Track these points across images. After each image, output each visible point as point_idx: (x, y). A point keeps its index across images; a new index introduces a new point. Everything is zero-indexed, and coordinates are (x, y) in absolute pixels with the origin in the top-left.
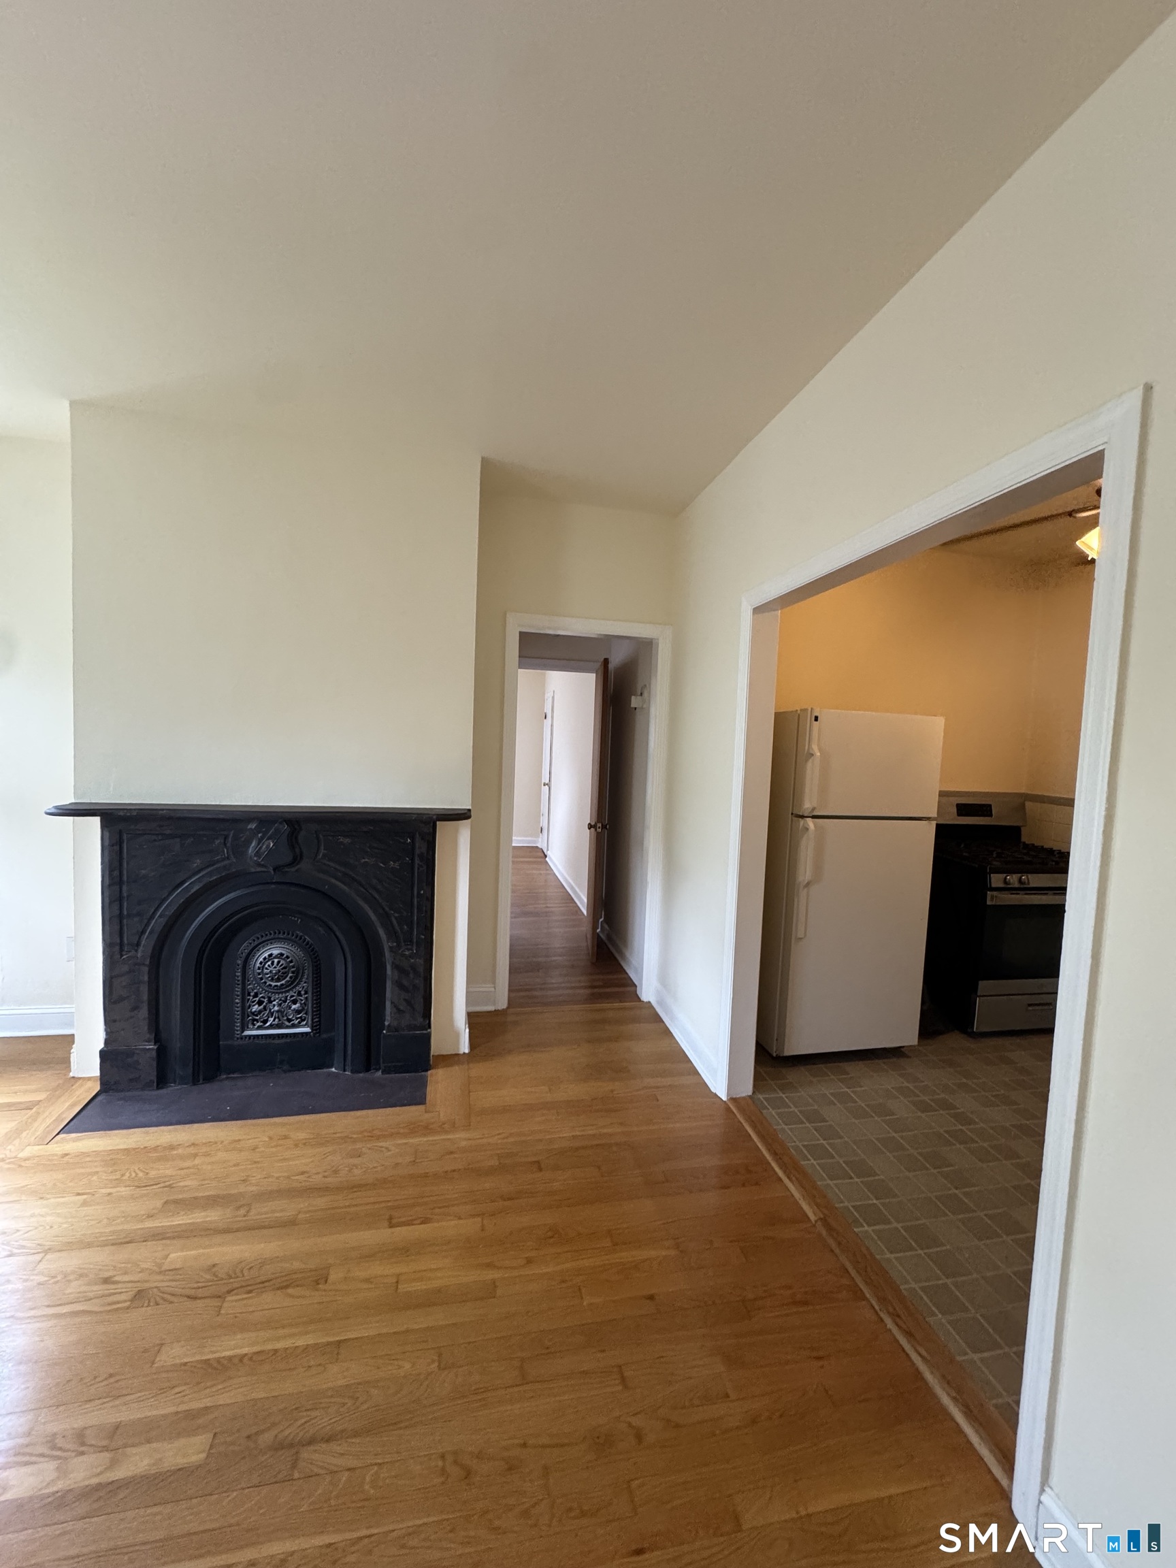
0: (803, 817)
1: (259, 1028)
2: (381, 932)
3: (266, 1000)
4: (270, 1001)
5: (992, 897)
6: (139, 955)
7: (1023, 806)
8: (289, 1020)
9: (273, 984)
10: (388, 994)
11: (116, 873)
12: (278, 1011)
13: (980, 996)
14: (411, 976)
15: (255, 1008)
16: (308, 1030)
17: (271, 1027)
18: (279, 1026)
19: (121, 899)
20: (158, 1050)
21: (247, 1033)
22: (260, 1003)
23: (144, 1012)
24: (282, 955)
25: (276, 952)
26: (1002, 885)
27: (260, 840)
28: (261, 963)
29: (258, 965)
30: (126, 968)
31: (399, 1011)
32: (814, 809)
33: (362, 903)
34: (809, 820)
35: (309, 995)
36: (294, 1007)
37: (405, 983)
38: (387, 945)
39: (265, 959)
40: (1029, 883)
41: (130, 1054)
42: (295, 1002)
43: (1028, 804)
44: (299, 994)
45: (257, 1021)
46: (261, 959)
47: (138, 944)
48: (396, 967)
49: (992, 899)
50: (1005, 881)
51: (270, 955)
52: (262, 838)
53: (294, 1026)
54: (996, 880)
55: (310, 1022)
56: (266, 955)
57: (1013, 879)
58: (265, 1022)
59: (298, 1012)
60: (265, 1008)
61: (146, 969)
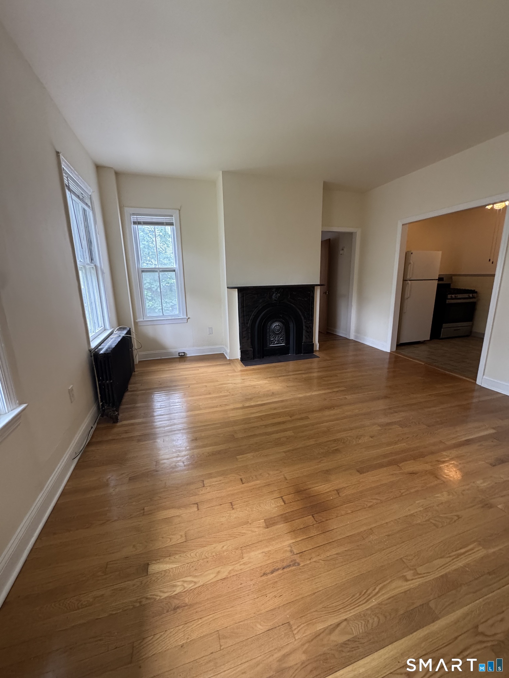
0: (407, 280)
1: (273, 344)
2: (303, 318)
3: (274, 337)
4: (275, 337)
5: (448, 302)
6: (248, 326)
7: (452, 277)
8: (280, 342)
9: (277, 333)
10: (304, 334)
11: (243, 304)
12: (277, 340)
13: (443, 328)
14: (309, 328)
15: (272, 339)
16: (284, 344)
17: (276, 344)
18: (277, 344)
19: (244, 311)
20: (253, 350)
21: (270, 346)
22: (273, 338)
23: (250, 340)
24: (279, 325)
25: (277, 324)
26: (450, 298)
27: (276, 294)
28: (274, 327)
29: (273, 328)
30: (245, 329)
31: (307, 338)
32: (410, 278)
33: (298, 310)
34: (409, 281)
35: (284, 335)
36: (281, 338)
37: (308, 330)
38: (304, 320)
39: (275, 326)
40: (457, 297)
41: (247, 351)
42: (281, 337)
43: (453, 277)
44: (282, 335)
45: (272, 342)
46: (274, 326)
47: (248, 323)
48: (306, 326)
49: (448, 301)
50: (451, 297)
51: (276, 325)
52: (277, 293)
53: (281, 344)
54: (449, 296)
55: (285, 342)
56: (275, 325)
57: (453, 296)
58: (274, 343)
59: (282, 340)
60: (274, 339)
61: (250, 329)
